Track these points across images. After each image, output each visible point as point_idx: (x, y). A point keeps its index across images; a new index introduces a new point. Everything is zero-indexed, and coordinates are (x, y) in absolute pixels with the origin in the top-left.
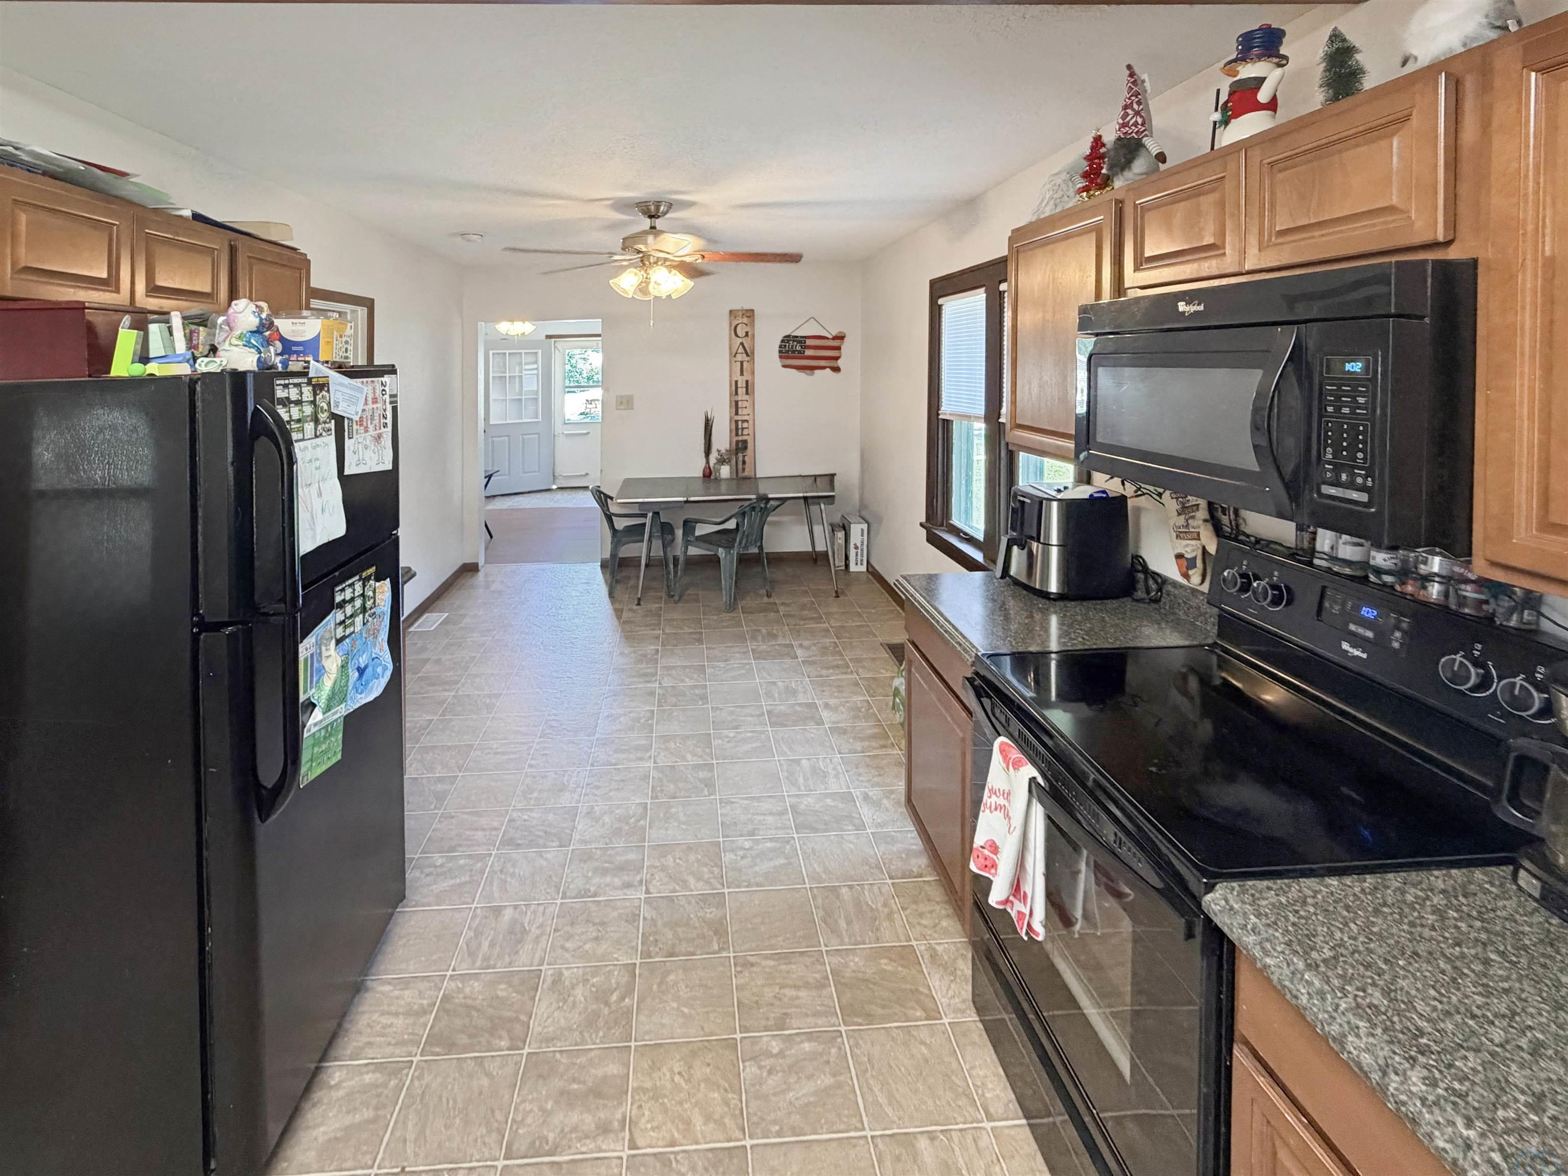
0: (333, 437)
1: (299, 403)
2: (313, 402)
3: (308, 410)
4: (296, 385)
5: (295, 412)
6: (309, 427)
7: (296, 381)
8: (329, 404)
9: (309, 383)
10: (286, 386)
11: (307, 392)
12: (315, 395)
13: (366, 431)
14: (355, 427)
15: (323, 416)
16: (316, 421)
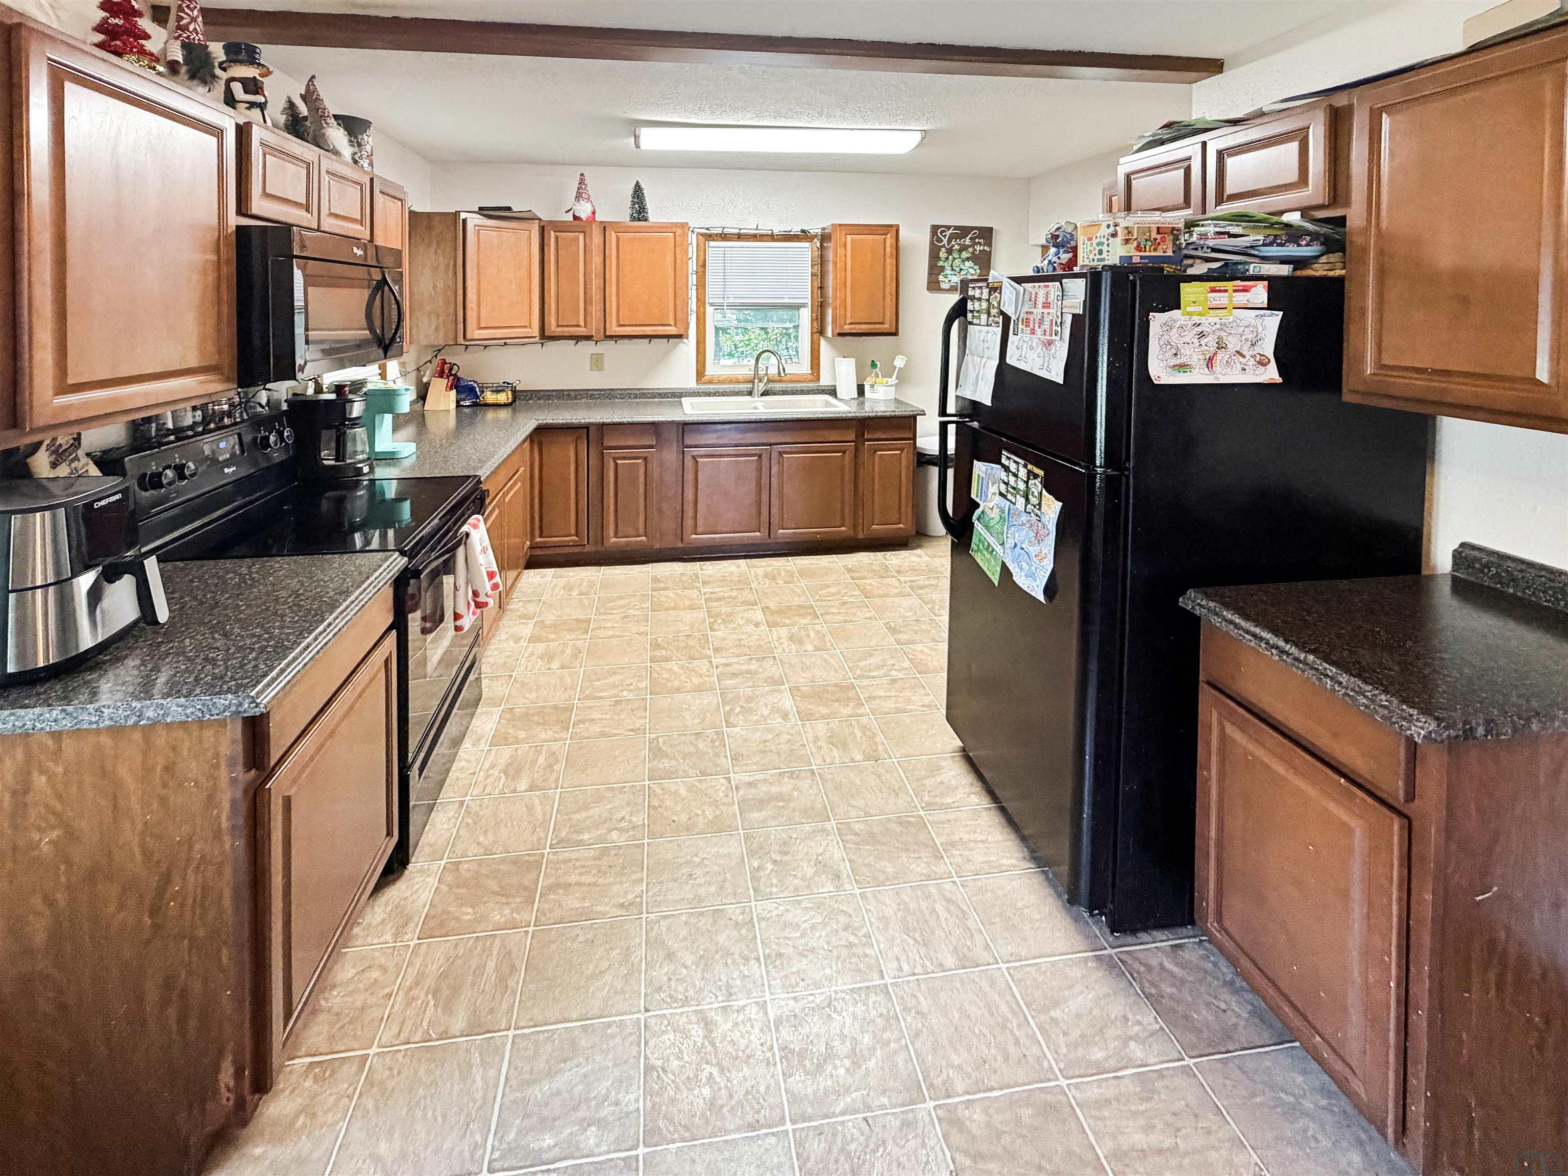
0: (1000, 329)
1: (980, 299)
2: (988, 300)
3: (985, 305)
4: (980, 288)
5: (977, 305)
6: (984, 317)
7: (979, 285)
8: (999, 303)
9: (987, 287)
10: (974, 288)
11: (986, 291)
12: (990, 295)
13: (1033, 332)
14: (1020, 326)
15: (994, 311)
16: (989, 314)
